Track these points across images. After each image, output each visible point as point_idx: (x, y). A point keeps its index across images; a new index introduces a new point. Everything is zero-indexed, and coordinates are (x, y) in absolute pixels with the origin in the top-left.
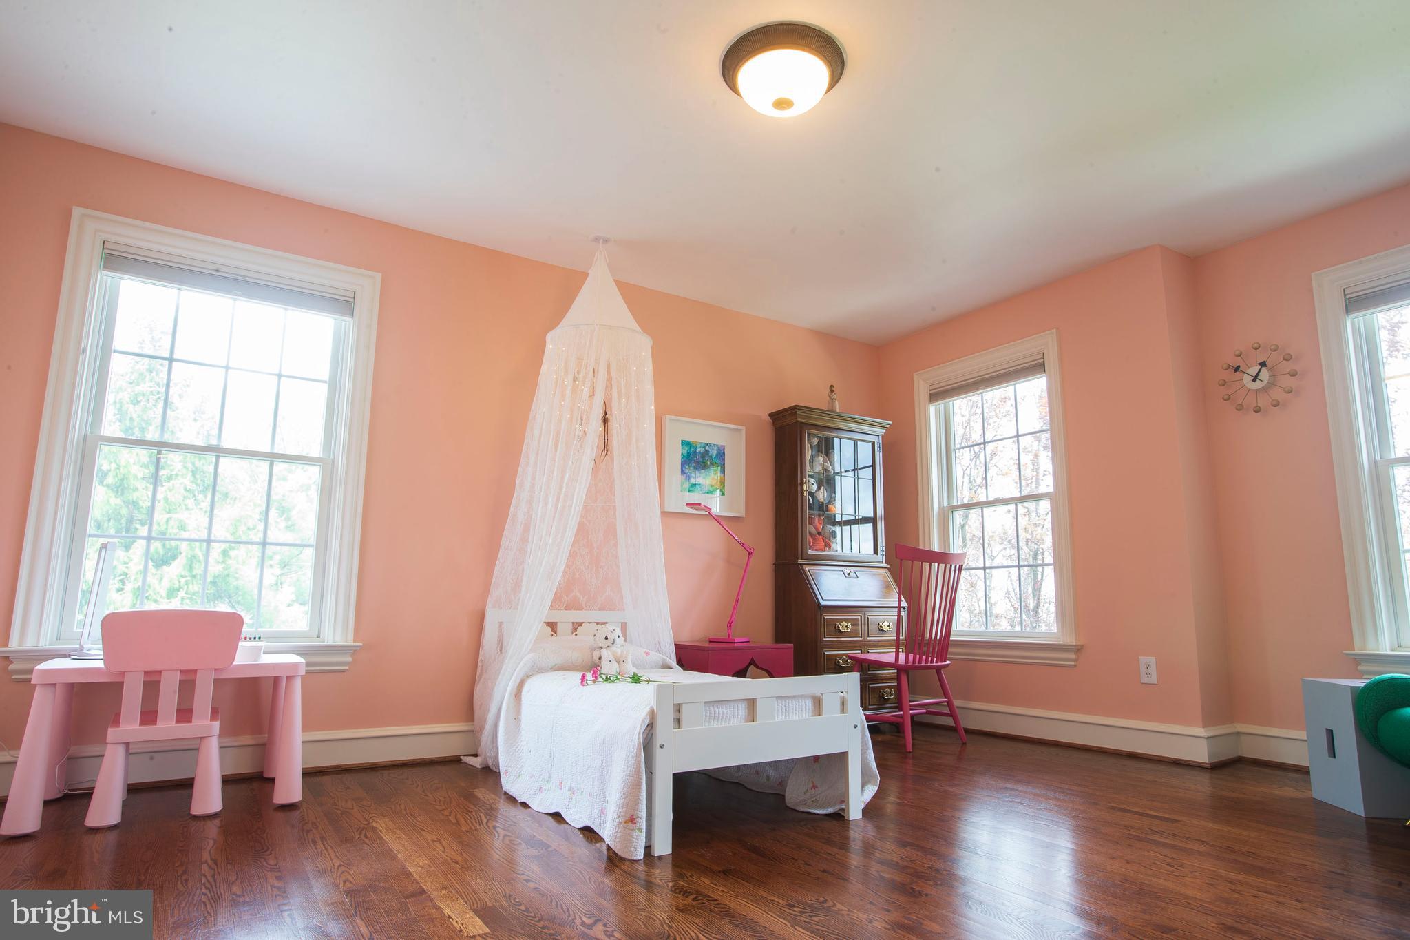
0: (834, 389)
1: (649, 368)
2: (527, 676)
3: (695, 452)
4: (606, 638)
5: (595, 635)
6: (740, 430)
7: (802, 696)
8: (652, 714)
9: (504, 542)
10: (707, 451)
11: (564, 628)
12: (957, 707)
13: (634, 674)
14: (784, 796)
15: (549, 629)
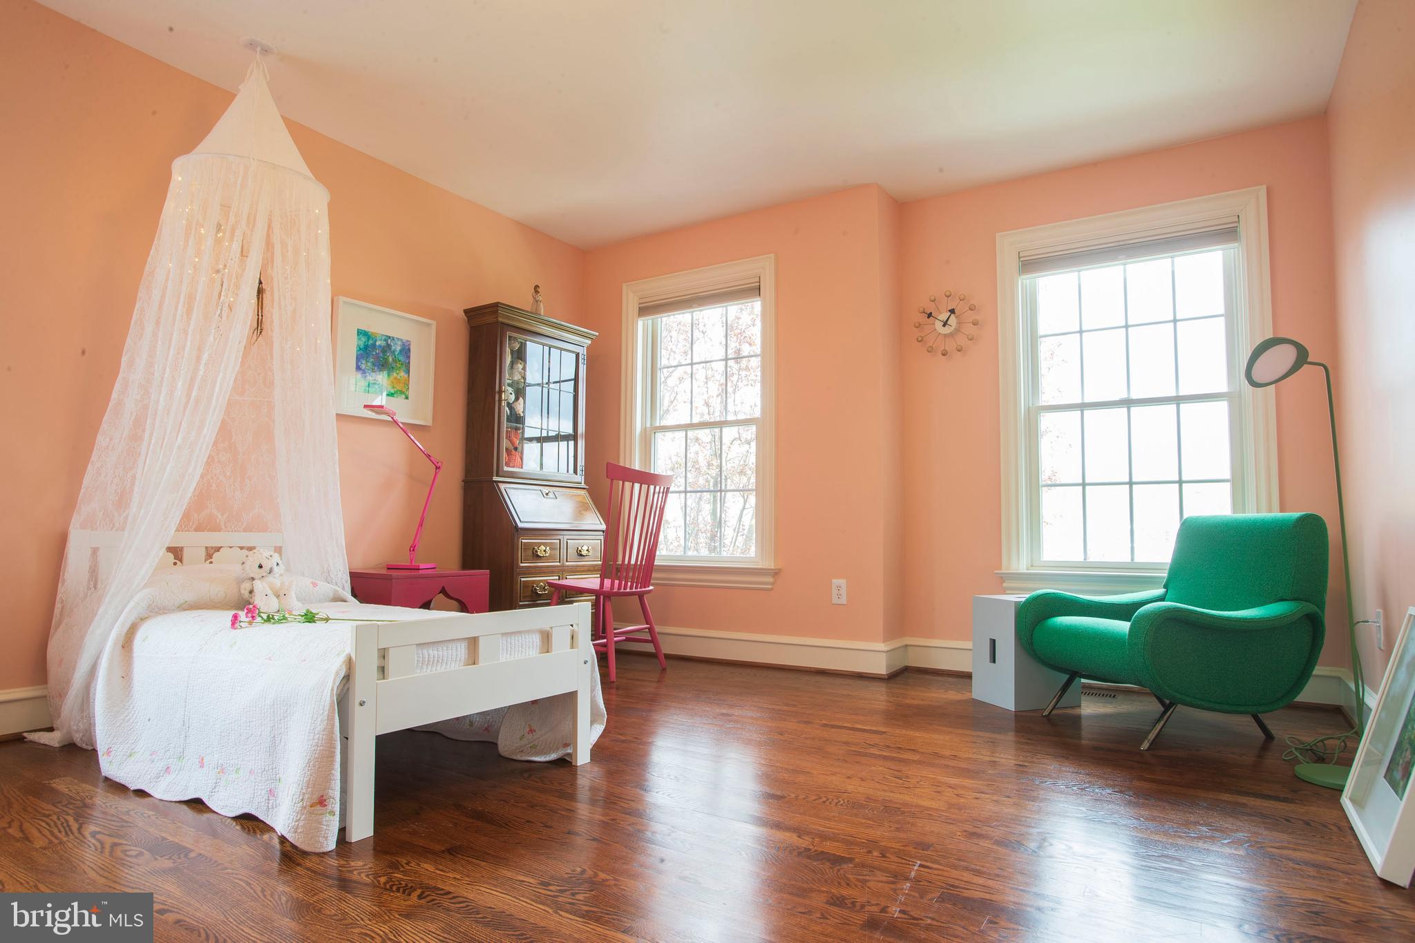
0: (539, 290)
1: (324, 231)
2: (141, 619)
3: (374, 345)
4: (260, 567)
5: (243, 563)
6: (428, 325)
7: (528, 632)
8: (350, 663)
9: (101, 440)
10: (389, 346)
11: (193, 553)
12: (658, 633)
13: (308, 611)
14: (496, 744)
15: (171, 556)
